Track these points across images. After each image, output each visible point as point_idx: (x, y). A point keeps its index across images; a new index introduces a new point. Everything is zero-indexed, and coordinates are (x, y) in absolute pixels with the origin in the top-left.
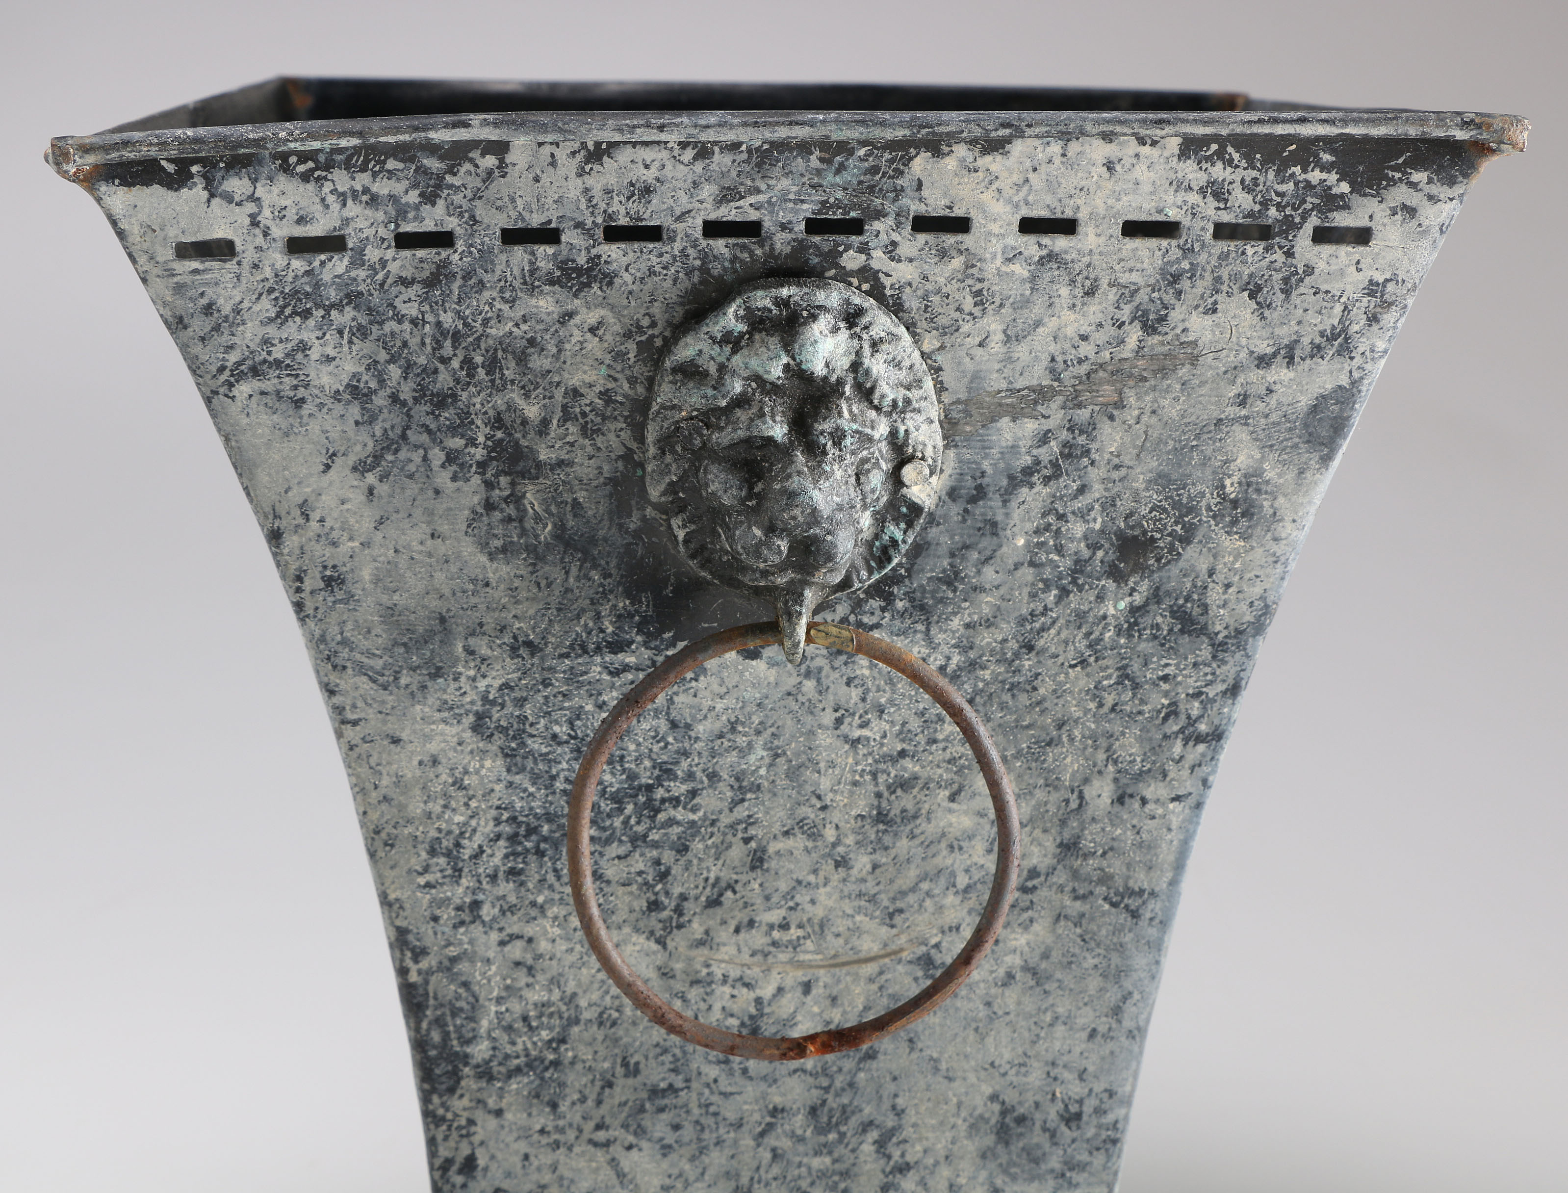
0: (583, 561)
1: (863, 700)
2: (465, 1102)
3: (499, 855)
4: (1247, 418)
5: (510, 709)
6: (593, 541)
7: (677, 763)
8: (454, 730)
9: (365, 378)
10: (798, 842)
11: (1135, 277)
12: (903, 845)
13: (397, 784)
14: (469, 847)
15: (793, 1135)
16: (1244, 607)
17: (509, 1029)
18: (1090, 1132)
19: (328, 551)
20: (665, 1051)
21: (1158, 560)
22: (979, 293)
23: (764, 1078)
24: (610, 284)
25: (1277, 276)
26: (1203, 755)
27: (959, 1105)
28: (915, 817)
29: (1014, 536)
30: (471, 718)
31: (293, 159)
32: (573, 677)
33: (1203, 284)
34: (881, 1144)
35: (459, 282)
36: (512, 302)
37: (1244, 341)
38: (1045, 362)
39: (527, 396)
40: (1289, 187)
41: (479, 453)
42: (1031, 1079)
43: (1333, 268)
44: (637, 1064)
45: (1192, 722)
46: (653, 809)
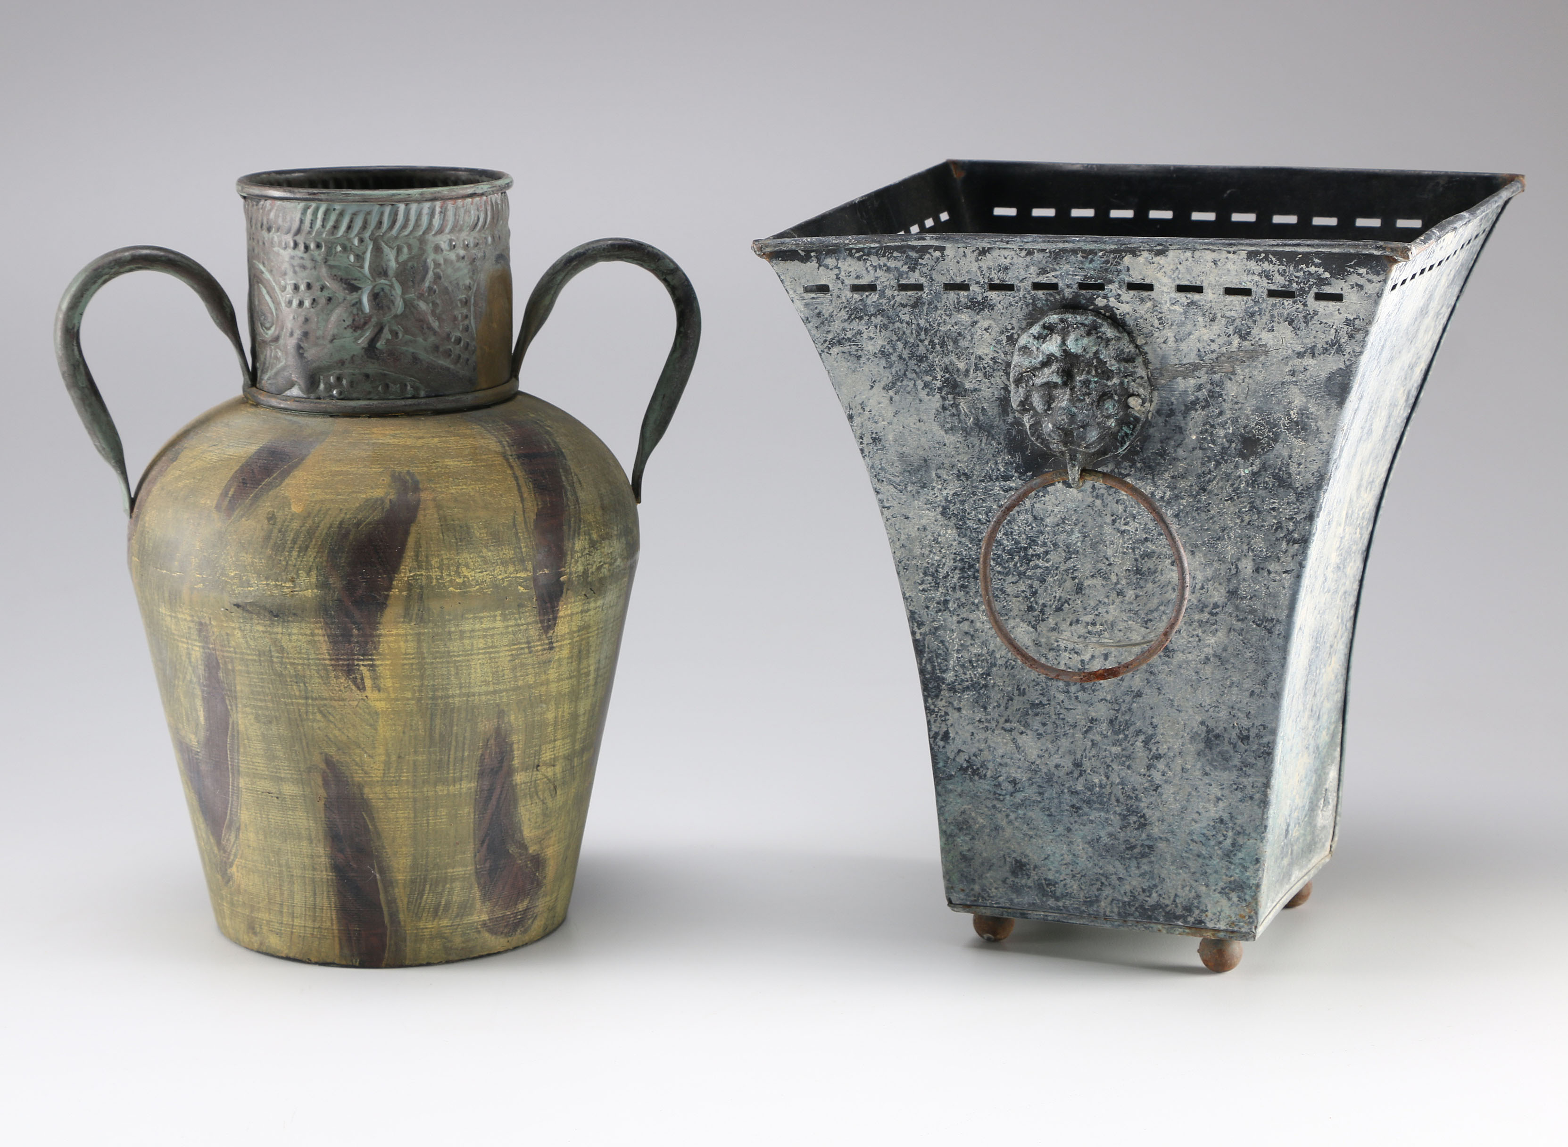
0: (988, 436)
1: (1125, 511)
2: (943, 703)
3: (956, 577)
4: (1296, 382)
5: (958, 505)
6: (992, 427)
7: (1038, 537)
8: (933, 514)
9: (887, 347)
10: (1098, 581)
11: (1233, 313)
12: (1150, 585)
13: (908, 539)
14: (943, 572)
15: (1102, 734)
16: (1309, 475)
17: (963, 666)
18: (1255, 747)
19: (874, 425)
20: (1038, 684)
21: (1263, 449)
22: (1160, 319)
23: (1086, 702)
24: (993, 309)
25: (1301, 315)
26: (1298, 550)
27: (1185, 725)
28: (1155, 572)
29: (1191, 434)
30: (941, 509)
31: (854, 251)
32: (986, 491)
33: (1266, 318)
34: (1146, 742)
35: (926, 306)
36: (950, 316)
37: (1289, 345)
38: (1196, 352)
39: (959, 358)
40: (1301, 274)
41: (938, 384)
42: (1221, 715)
43: (1327, 312)
44: (1024, 689)
45: (1290, 533)
46: (1027, 559)
